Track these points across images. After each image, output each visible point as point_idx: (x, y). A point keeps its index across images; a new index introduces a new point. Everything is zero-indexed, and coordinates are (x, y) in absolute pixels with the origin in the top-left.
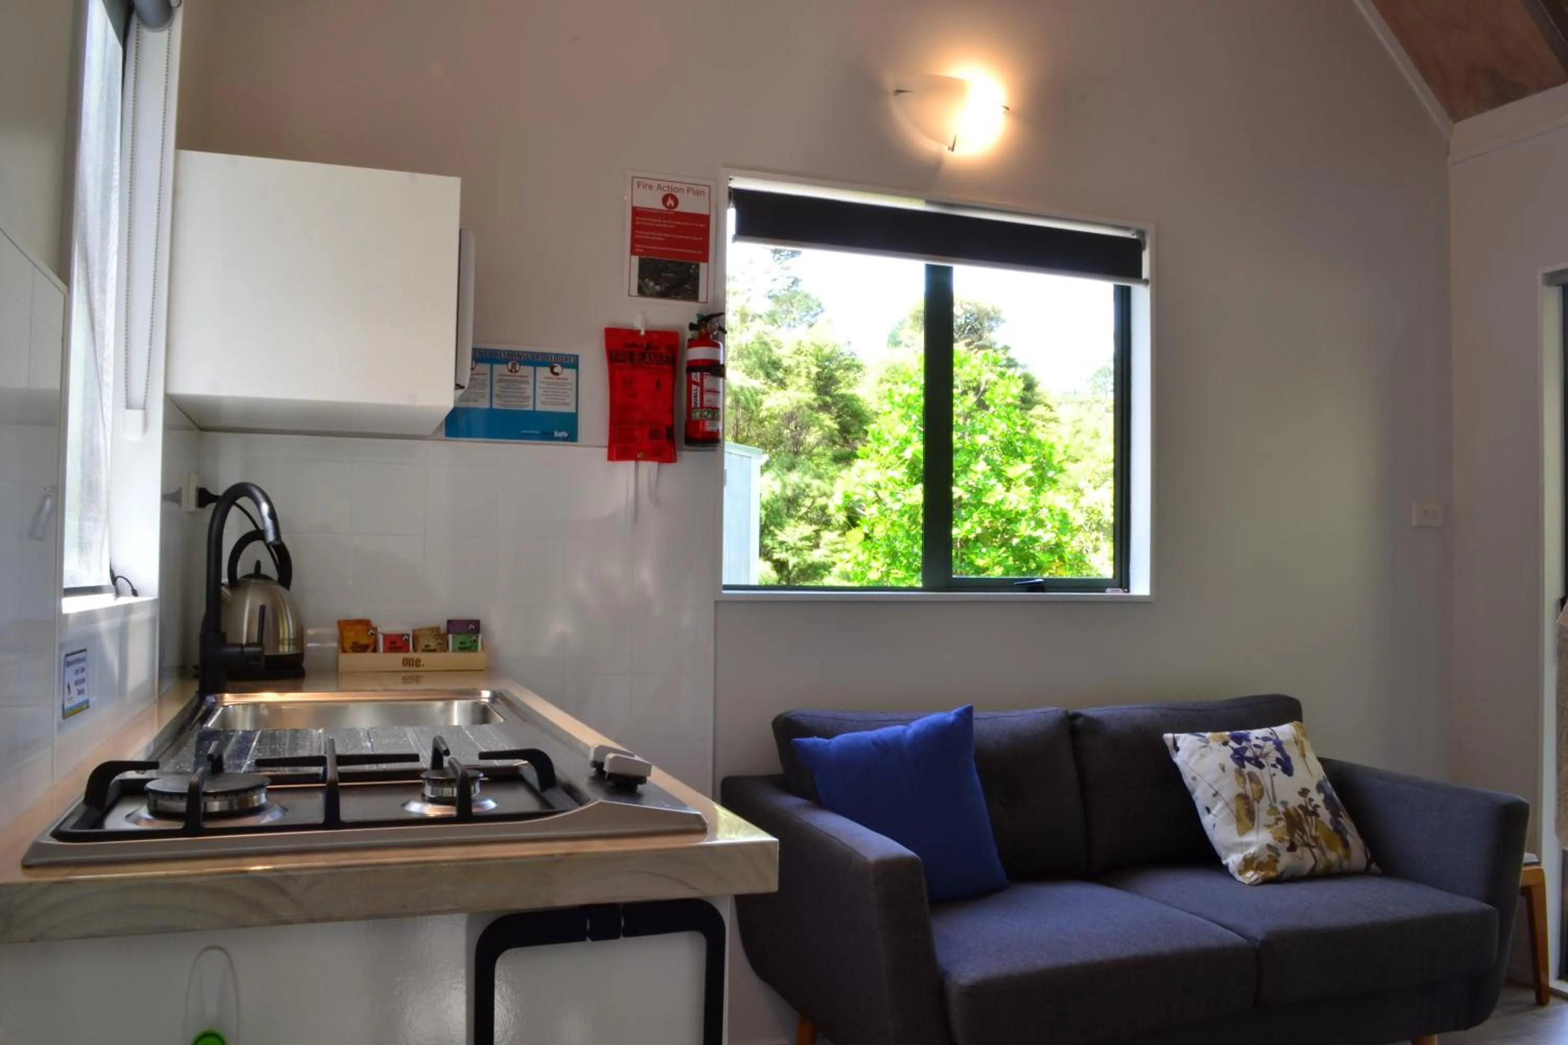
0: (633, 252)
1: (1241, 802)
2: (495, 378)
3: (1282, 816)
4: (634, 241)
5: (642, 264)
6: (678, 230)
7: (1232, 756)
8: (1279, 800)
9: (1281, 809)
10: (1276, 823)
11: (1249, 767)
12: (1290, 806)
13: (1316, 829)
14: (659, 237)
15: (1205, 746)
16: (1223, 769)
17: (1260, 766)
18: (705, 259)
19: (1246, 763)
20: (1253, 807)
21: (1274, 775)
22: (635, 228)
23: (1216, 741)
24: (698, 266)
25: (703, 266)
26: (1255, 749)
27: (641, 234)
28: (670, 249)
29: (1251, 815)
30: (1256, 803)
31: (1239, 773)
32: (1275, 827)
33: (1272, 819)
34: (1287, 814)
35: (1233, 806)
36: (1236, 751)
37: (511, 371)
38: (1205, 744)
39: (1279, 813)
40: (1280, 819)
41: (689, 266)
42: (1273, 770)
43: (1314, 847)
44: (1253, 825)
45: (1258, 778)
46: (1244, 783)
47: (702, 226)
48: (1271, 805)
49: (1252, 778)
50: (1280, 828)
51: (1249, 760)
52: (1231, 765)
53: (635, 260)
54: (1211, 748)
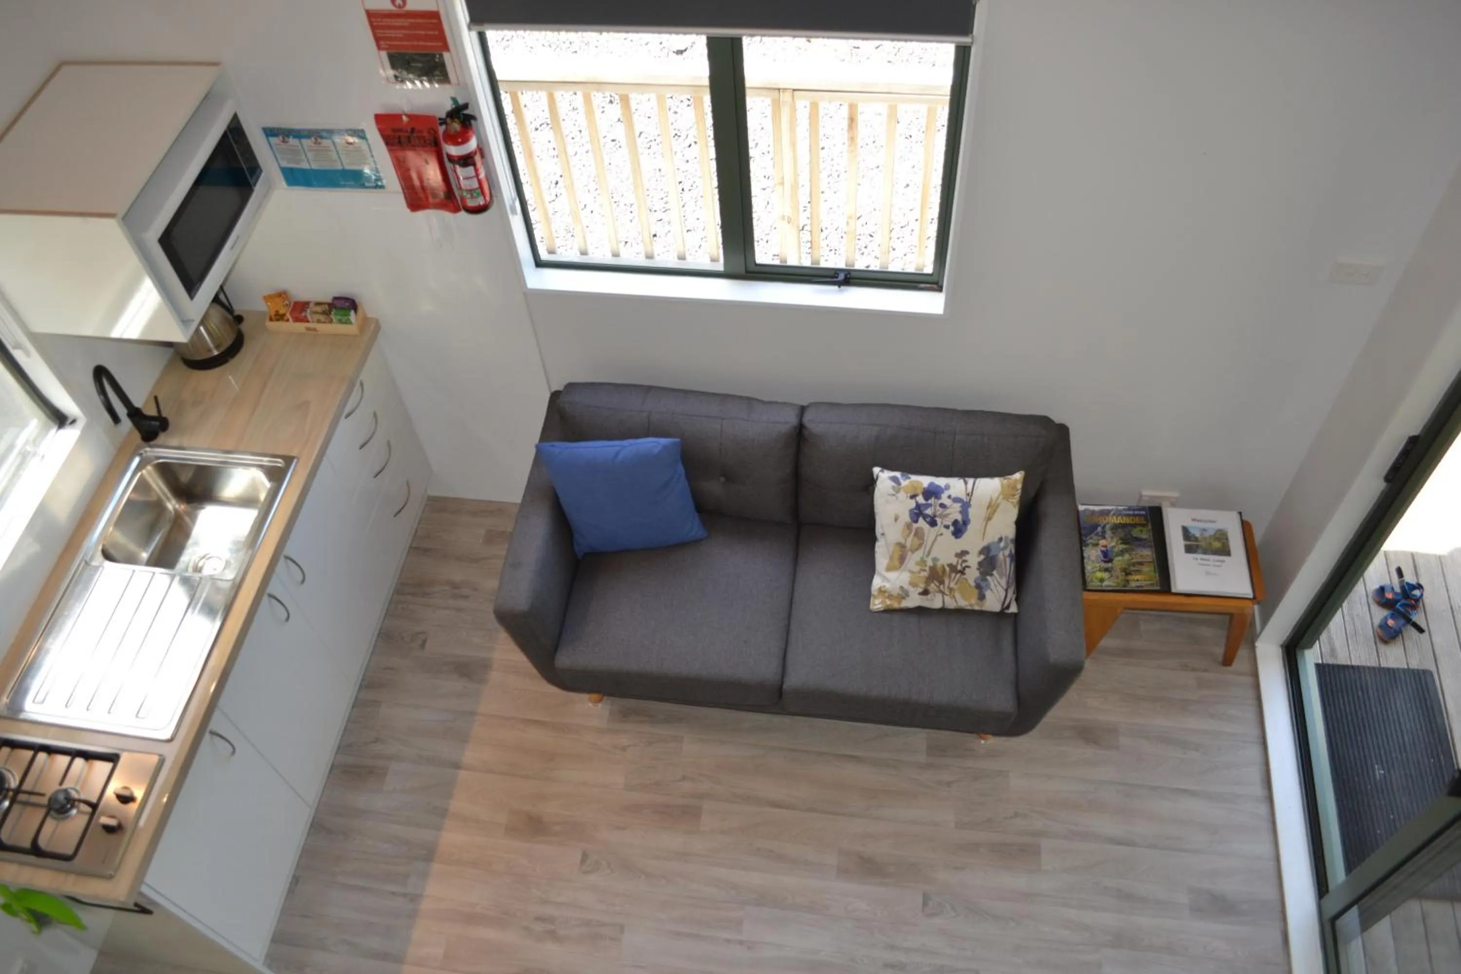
0: (379, 48)
1: (898, 548)
2: (306, 149)
3: (927, 569)
4: (377, 40)
5: (391, 57)
6: (412, 27)
7: (911, 511)
8: (933, 555)
9: (930, 563)
10: (919, 573)
11: (922, 523)
12: (939, 564)
13: (956, 583)
14: (400, 33)
15: (894, 495)
16: (896, 519)
17: (933, 523)
18: (446, 48)
19: (921, 520)
20: (906, 555)
21: (941, 534)
22: (373, 28)
23: (907, 493)
24: (441, 56)
25: (446, 56)
26: (938, 508)
27: (380, 33)
28: (411, 43)
29: (902, 559)
30: (910, 553)
31: (909, 527)
32: (918, 575)
33: (917, 568)
34: (933, 569)
35: (891, 548)
36: (918, 506)
37: (315, 143)
38: (894, 493)
39: (926, 565)
40: (924, 570)
41: (434, 56)
42: (944, 530)
43: (946, 595)
44: (900, 567)
45: (923, 534)
46: (908, 536)
47: (434, 21)
48: (922, 559)
49: (919, 534)
50: (920, 577)
51: (925, 517)
52: (906, 518)
53: (384, 54)
54: (897, 498)
